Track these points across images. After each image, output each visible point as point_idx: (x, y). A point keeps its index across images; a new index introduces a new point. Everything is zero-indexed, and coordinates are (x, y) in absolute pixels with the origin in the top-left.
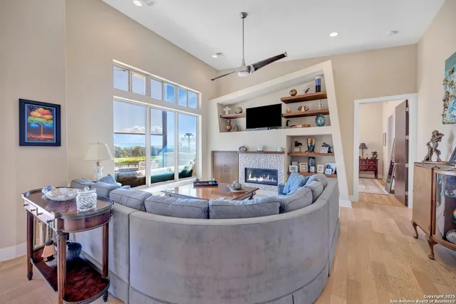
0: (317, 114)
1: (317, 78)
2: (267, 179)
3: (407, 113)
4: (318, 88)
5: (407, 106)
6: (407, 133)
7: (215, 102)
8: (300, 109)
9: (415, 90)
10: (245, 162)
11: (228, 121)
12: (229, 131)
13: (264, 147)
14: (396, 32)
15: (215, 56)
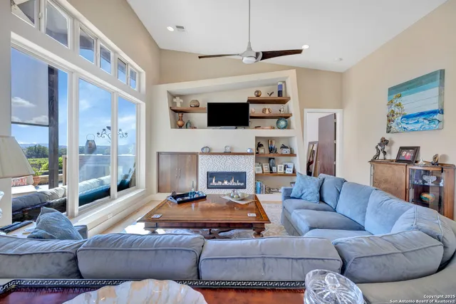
0: (280, 118)
1: (279, 83)
2: (232, 183)
3: (335, 123)
4: (280, 93)
5: (335, 118)
6: (335, 139)
7: (164, 89)
8: (264, 110)
9: (341, 106)
10: (207, 165)
11: (180, 115)
12: (181, 127)
13: (231, 148)
14: (341, 59)
15: (171, 29)
